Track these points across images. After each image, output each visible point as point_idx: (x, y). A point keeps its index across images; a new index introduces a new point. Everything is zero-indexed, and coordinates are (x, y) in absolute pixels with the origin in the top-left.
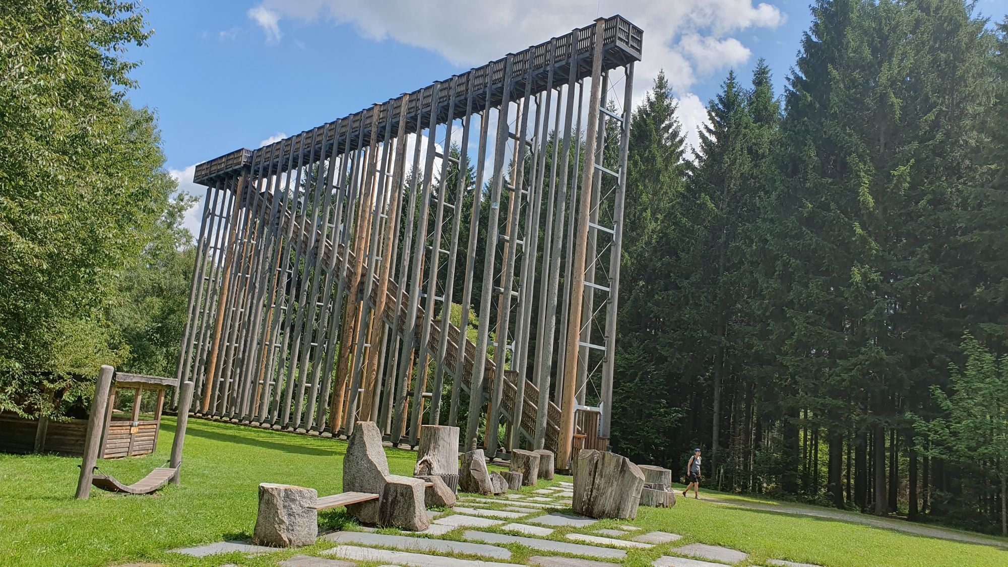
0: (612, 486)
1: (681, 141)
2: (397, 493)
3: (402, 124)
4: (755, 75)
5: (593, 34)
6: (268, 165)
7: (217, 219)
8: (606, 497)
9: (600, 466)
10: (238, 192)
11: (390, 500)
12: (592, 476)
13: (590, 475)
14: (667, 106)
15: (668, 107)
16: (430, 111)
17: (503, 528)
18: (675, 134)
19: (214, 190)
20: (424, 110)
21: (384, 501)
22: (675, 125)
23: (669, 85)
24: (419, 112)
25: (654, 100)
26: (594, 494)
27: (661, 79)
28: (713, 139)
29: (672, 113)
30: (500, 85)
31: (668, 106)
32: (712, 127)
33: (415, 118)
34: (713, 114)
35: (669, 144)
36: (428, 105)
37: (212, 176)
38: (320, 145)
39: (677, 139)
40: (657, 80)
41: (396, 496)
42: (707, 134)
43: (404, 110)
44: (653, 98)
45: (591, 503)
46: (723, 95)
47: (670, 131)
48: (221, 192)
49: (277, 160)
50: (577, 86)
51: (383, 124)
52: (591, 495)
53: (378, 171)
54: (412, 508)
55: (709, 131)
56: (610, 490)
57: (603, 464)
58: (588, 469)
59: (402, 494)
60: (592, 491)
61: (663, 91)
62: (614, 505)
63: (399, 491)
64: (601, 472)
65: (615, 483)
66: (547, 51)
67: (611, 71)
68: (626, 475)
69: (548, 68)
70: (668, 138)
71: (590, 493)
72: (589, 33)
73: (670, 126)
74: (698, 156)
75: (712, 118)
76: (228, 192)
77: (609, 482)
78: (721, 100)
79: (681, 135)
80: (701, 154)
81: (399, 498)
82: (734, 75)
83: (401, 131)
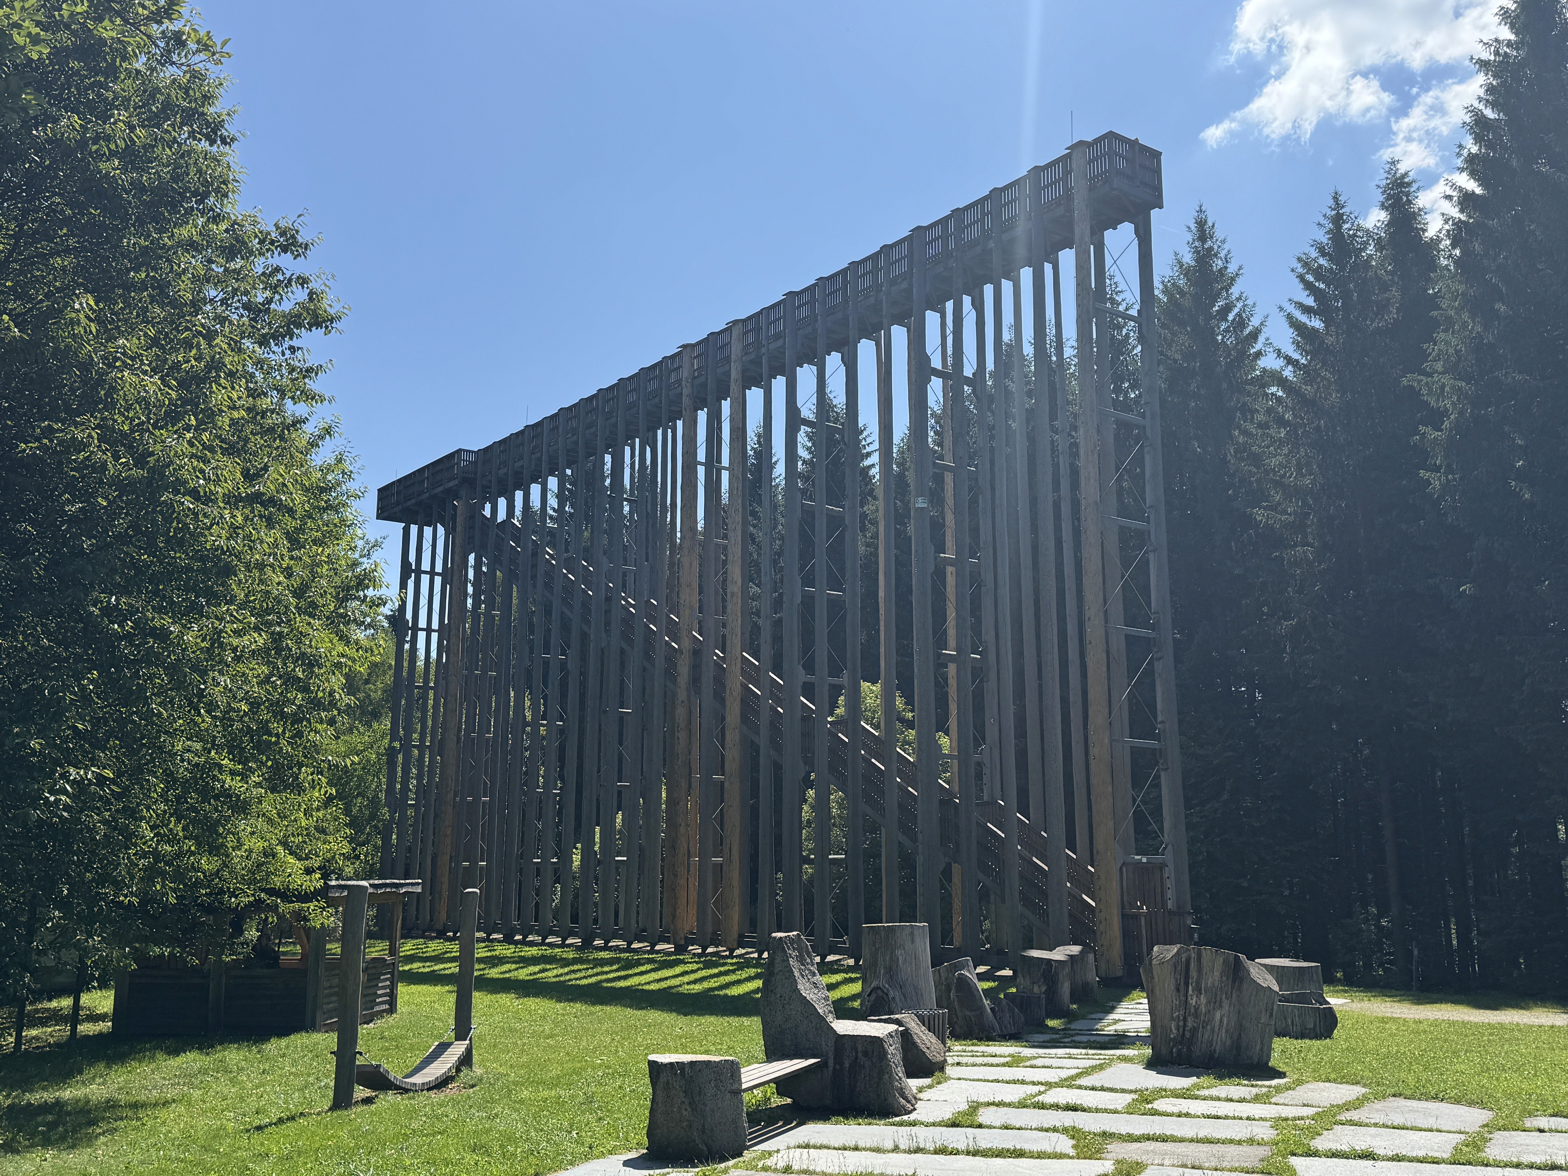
0: (1221, 1006)
1: (1254, 335)
2: (857, 1052)
3: (735, 374)
4: (1383, 193)
5: (1067, 173)
6: (506, 474)
7: (425, 579)
8: (1213, 1031)
9: (1193, 973)
10: (459, 528)
11: (847, 1065)
12: (1182, 993)
13: (1178, 990)
14: (1220, 271)
15: (1222, 275)
16: (783, 346)
17: (1041, 1098)
18: (1241, 323)
19: (414, 529)
20: (773, 346)
21: (838, 1067)
22: (1239, 305)
23: (1219, 234)
24: (763, 350)
25: (1193, 263)
26: (1190, 1024)
27: (1201, 224)
28: (1317, 323)
29: (1231, 284)
30: (904, 285)
31: (1222, 271)
32: (1310, 302)
33: (757, 362)
34: (1310, 278)
35: (1230, 341)
36: (778, 336)
37: (409, 503)
38: (593, 430)
39: (1247, 331)
40: (1193, 227)
41: (856, 1058)
42: (1303, 318)
43: (736, 349)
44: (1188, 259)
45: (1186, 1039)
46: (1325, 239)
47: (1230, 317)
48: (428, 531)
49: (520, 463)
50: (1048, 268)
51: (702, 379)
52: (1185, 1026)
53: (701, 464)
54: (886, 1076)
55: (1306, 310)
56: (1218, 1016)
57: (1200, 970)
58: (1173, 980)
59: (865, 1054)
60: (1185, 1020)
61: (1209, 244)
62: (1229, 1042)
63: (860, 1049)
64: (1198, 983)
65: (1226, 1004)
66: (984, 214)
67: (1108, 234)
68: (1245, 986)
69: (991, 244)
70: (1227, 330)
71: (1181, 1023)
72: (1060, 170)
73: (1228, 308)
74: (1289, 360)
75: (1308, 286)
76: (441, 530)
77: (1215, 1003)
78: (1322, 252)
79: (1255, 322)
80: (1296, 356)
81: (862, 1059)
82: (1342, 199)
83: (734, 387)
